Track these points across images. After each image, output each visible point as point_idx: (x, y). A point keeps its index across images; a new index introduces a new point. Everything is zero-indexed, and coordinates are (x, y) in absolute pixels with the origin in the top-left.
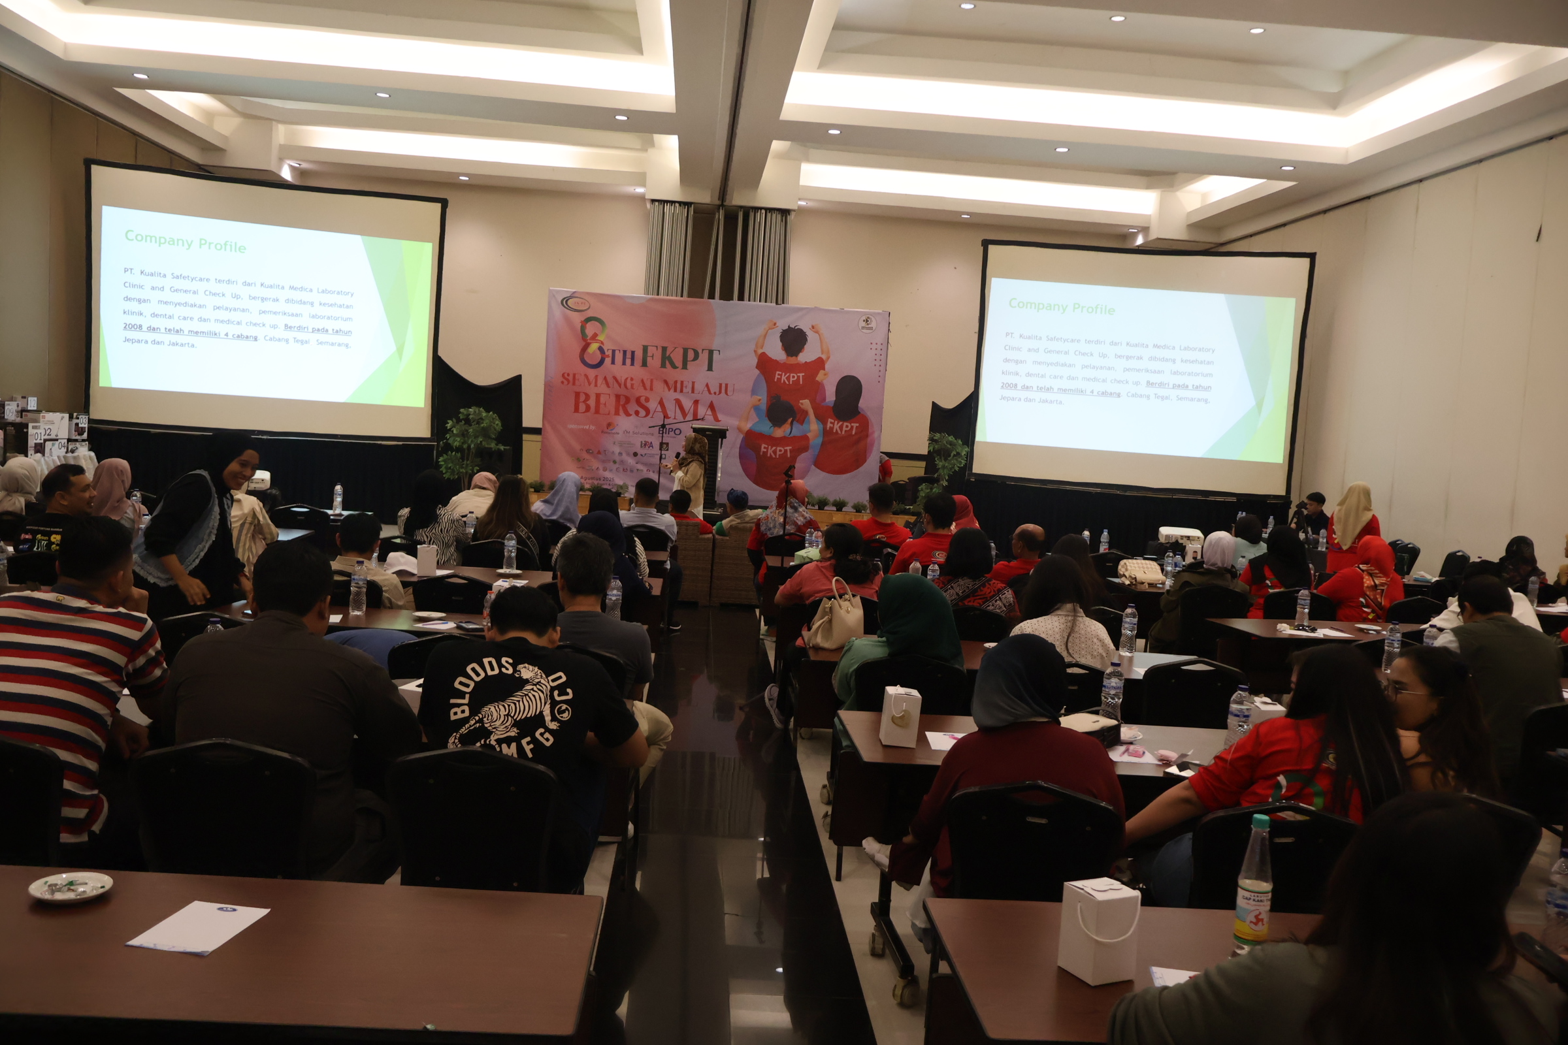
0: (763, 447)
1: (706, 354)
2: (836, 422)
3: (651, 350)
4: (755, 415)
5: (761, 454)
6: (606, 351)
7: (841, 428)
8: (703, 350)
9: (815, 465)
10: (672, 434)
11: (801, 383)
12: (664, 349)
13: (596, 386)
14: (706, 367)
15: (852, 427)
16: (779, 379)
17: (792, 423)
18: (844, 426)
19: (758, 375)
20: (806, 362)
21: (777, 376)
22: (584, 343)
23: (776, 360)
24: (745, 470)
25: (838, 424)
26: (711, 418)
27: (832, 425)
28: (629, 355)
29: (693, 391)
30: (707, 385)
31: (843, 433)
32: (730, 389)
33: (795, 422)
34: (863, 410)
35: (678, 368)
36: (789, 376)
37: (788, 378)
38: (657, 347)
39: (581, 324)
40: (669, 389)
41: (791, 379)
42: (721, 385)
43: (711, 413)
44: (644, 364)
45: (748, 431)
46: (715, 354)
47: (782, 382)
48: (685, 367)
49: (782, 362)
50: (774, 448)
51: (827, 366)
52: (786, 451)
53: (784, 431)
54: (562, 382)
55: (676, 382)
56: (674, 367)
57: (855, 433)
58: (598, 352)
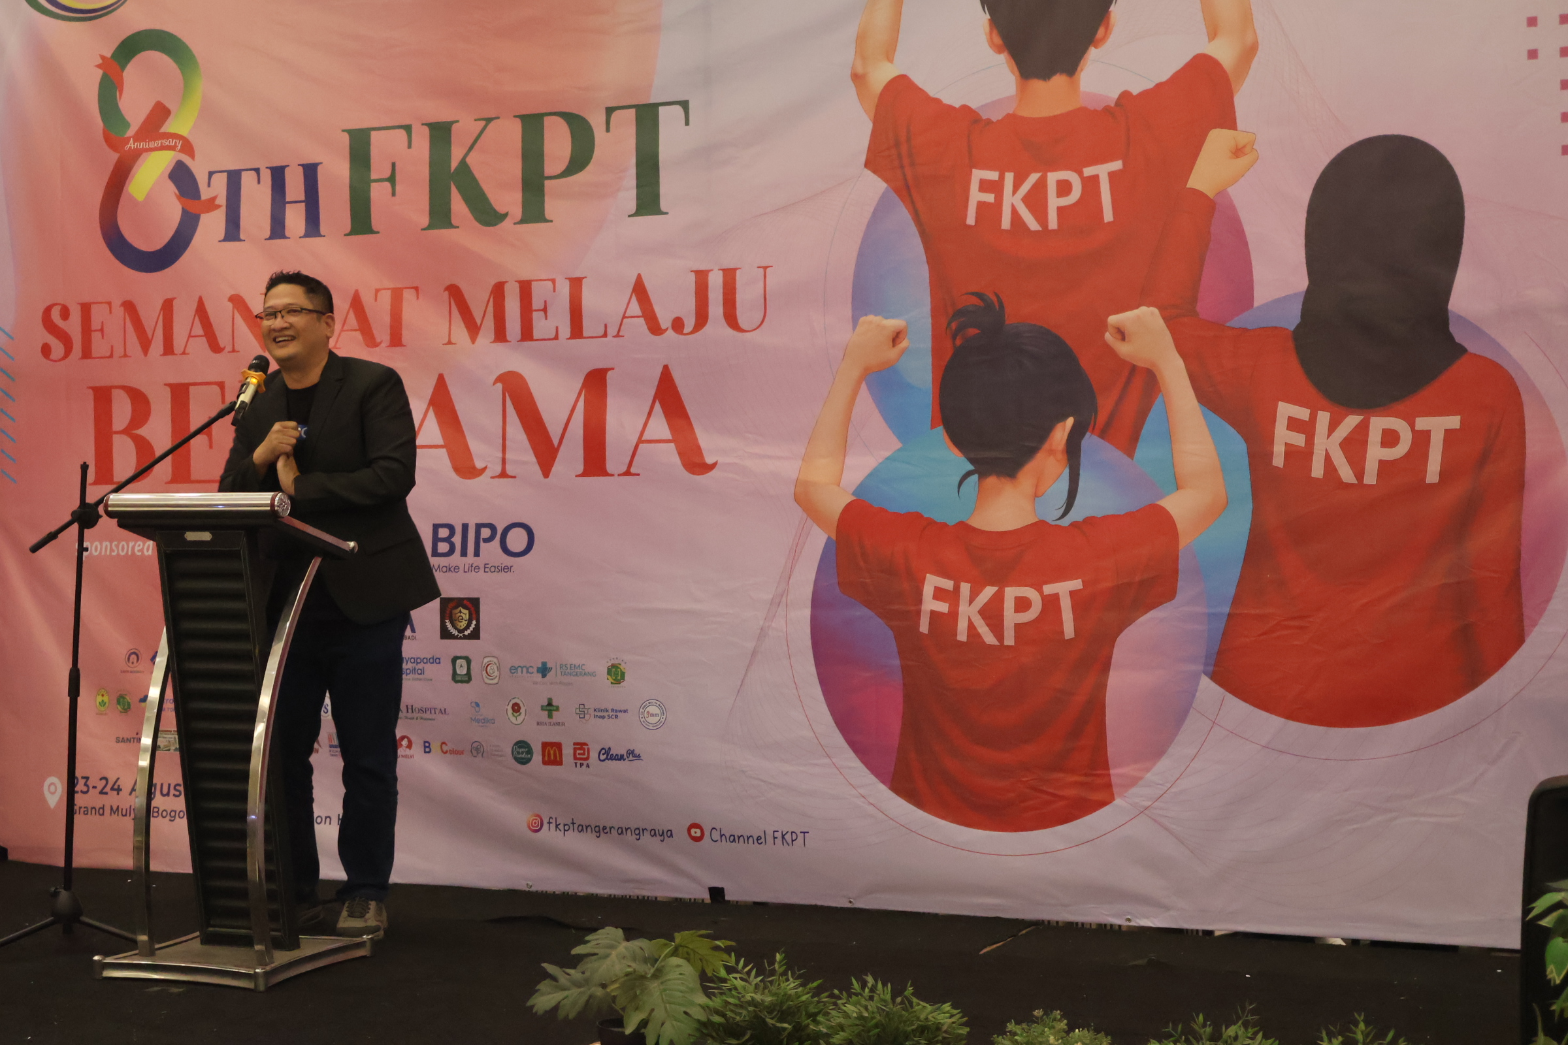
0: (928, 590)
1: (626, 125)
2: (1324, 418)
3: (384, 147)
4: (877, 419)
5: (924, 627)
6: (201, 179)
7: (1355, 446)
8: (610, 111)
9: (1216, 677)
10: (491, 550)
11: (1108, 216)
12: (440, 133)
13: (168, 349)
14: (628, 196)
15: (1422, 440)
16: (990, 213)
17: (1073, 450)
18: (1375, 436)
19: (883, 197)
20: (1125, 95)
21: (976, 196)
22: (114, 157)
23: (965, 108)
24: (845, 722)
25: (1333, 426)
26: (669, 455)
27: (1299, 440)
28: (295, 187)
29: (577, 331)
30: (640, 290)
31: (1370, 478)
32: (747, 295)
33: (1090, 442)
34: (1476, 331)
35: (504, 216)
36: (1041, 186)
37: (1036, 200)
38: (408, 128)
39: (100, 72)
40: (473, 329)
41: (1054, 202)
42: (701, 278)
43: (666, 434)
44: (361, 222)
45: (849, 507)
46: (669, 118)
47: (1006, 223)
48: (534, 212)
49: (996, 116)
50: (989, 591)
51: (1244, 102)
52: (1052, 603)
53: (1036, 495)
54: (46, 350)
55: (498, 291)
56: (488, 216)
57: (1446, 474)
58: (171, 188)
